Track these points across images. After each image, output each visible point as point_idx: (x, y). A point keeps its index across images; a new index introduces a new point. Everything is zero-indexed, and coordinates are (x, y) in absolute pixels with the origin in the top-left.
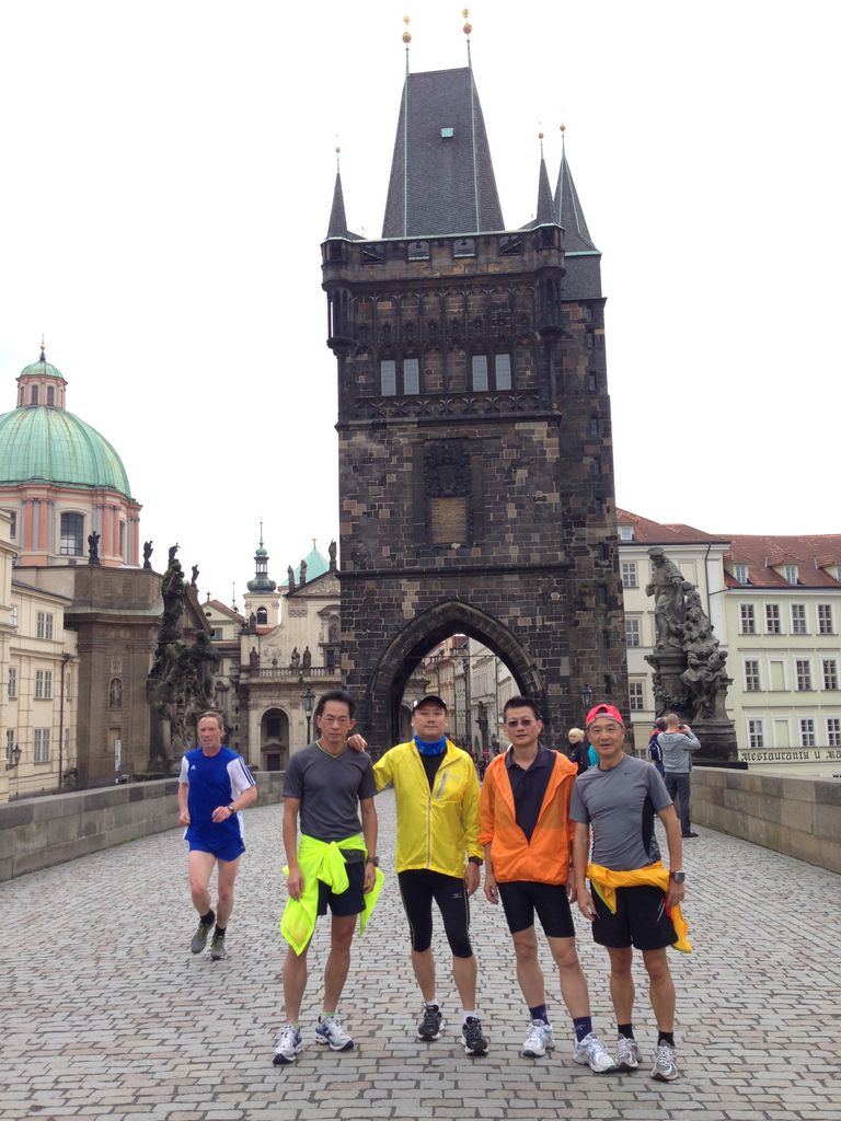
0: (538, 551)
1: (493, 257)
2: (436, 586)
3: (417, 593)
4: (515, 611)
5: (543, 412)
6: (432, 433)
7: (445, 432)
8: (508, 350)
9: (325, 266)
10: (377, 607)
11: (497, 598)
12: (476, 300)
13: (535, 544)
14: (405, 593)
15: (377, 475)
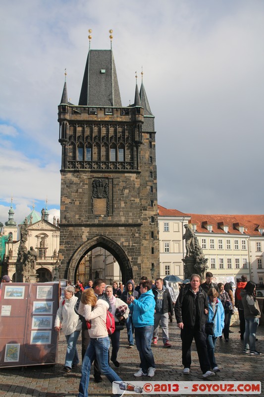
0: (131, 219)
1: (119, 115)
2: (94, 230)
3: (88, 232)
4: (123, 240)
5: (135, 170)
6: (96, 175)
7: (100, 175)
8: (123, 148)
9: (59, 114)
10: (73, 237)
11: (116, 235)
13: (130, 216)
14: (83, 232)
15: (75, 189)
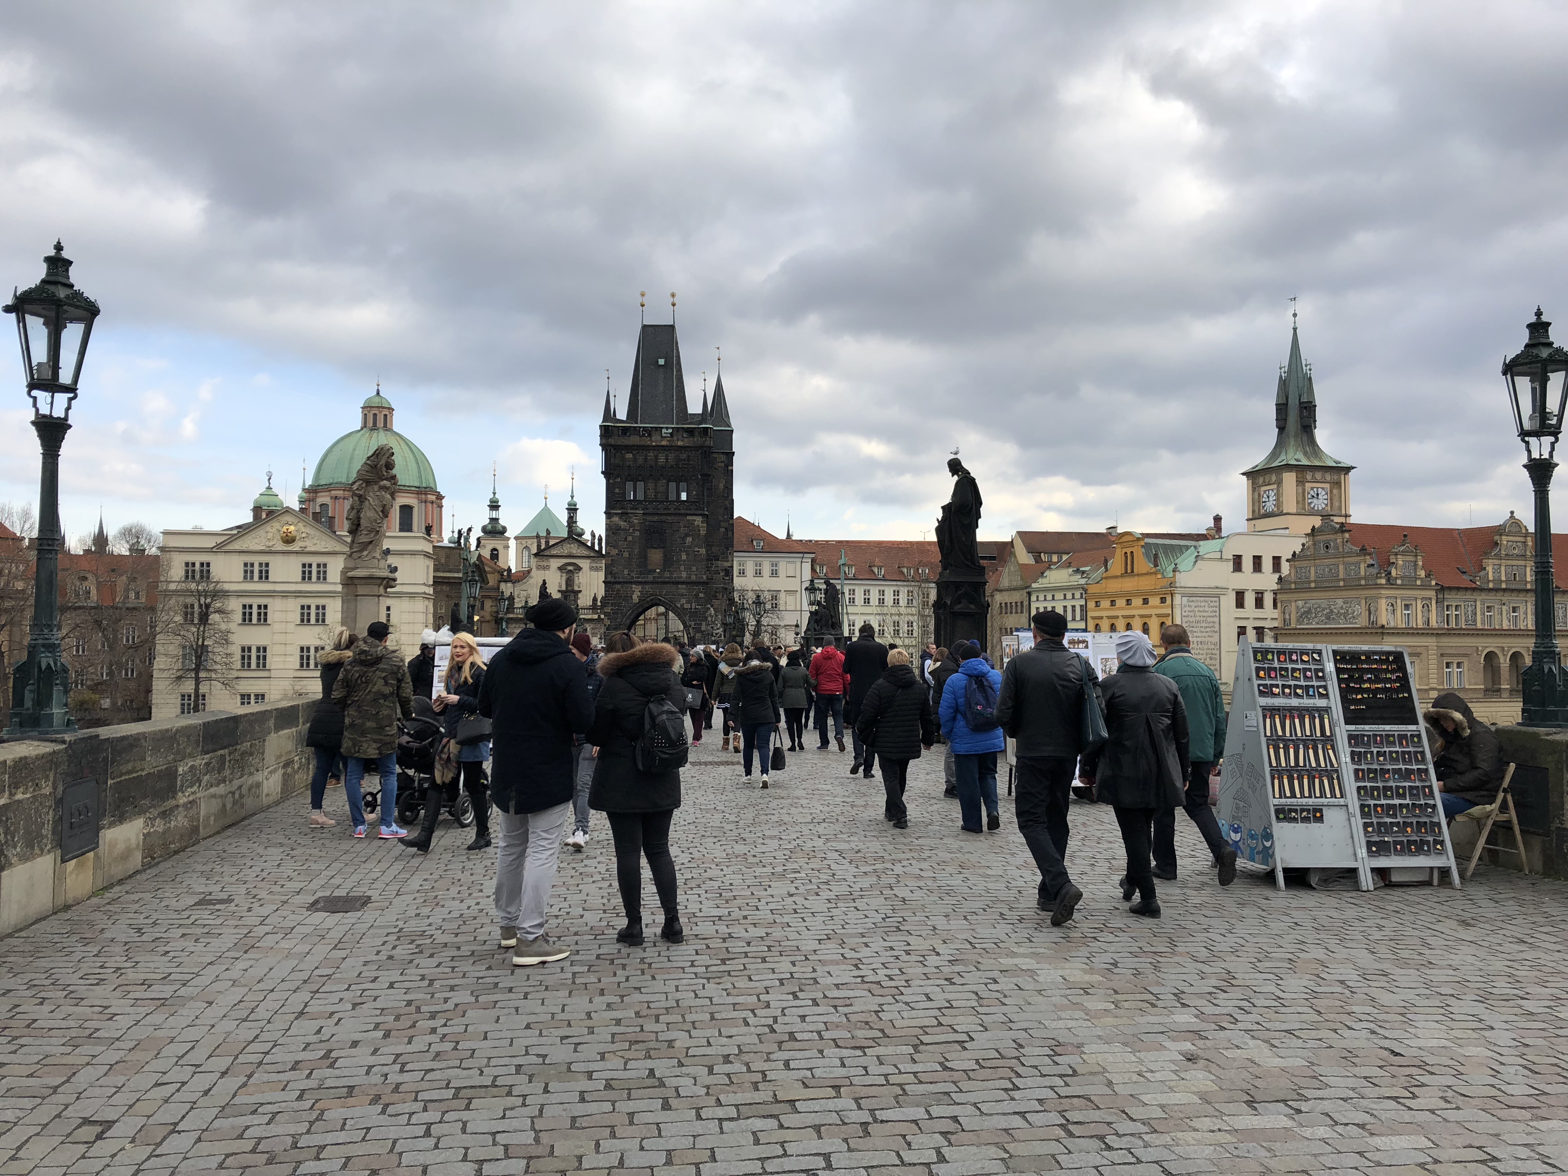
0: (694, 575)
1: (680, 437)
2: (649, 588)
3: (639, 591)
4: (683, 601)
5: (700, 512)
6: (649, 518)
7: (656, 518)
8: (686, 481)
9: (602, 436)
10: (621, 597)
11: (675, 595)
12: (671, 456)
13: (694, 571)
14: (634, 592)
15: (624, 536)
